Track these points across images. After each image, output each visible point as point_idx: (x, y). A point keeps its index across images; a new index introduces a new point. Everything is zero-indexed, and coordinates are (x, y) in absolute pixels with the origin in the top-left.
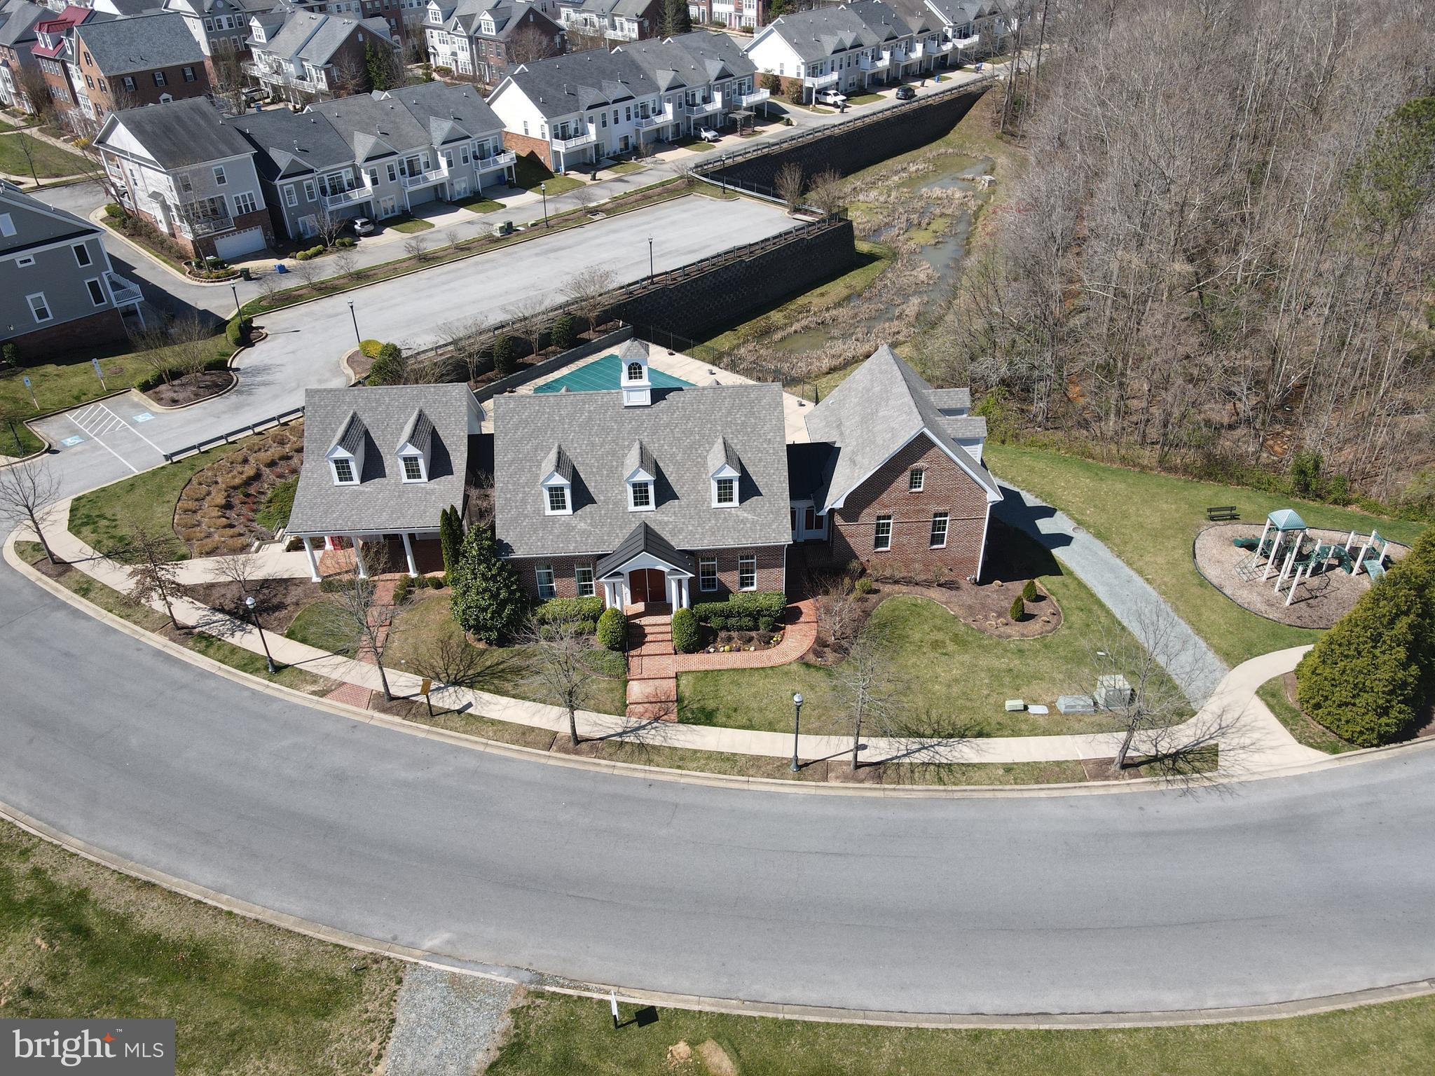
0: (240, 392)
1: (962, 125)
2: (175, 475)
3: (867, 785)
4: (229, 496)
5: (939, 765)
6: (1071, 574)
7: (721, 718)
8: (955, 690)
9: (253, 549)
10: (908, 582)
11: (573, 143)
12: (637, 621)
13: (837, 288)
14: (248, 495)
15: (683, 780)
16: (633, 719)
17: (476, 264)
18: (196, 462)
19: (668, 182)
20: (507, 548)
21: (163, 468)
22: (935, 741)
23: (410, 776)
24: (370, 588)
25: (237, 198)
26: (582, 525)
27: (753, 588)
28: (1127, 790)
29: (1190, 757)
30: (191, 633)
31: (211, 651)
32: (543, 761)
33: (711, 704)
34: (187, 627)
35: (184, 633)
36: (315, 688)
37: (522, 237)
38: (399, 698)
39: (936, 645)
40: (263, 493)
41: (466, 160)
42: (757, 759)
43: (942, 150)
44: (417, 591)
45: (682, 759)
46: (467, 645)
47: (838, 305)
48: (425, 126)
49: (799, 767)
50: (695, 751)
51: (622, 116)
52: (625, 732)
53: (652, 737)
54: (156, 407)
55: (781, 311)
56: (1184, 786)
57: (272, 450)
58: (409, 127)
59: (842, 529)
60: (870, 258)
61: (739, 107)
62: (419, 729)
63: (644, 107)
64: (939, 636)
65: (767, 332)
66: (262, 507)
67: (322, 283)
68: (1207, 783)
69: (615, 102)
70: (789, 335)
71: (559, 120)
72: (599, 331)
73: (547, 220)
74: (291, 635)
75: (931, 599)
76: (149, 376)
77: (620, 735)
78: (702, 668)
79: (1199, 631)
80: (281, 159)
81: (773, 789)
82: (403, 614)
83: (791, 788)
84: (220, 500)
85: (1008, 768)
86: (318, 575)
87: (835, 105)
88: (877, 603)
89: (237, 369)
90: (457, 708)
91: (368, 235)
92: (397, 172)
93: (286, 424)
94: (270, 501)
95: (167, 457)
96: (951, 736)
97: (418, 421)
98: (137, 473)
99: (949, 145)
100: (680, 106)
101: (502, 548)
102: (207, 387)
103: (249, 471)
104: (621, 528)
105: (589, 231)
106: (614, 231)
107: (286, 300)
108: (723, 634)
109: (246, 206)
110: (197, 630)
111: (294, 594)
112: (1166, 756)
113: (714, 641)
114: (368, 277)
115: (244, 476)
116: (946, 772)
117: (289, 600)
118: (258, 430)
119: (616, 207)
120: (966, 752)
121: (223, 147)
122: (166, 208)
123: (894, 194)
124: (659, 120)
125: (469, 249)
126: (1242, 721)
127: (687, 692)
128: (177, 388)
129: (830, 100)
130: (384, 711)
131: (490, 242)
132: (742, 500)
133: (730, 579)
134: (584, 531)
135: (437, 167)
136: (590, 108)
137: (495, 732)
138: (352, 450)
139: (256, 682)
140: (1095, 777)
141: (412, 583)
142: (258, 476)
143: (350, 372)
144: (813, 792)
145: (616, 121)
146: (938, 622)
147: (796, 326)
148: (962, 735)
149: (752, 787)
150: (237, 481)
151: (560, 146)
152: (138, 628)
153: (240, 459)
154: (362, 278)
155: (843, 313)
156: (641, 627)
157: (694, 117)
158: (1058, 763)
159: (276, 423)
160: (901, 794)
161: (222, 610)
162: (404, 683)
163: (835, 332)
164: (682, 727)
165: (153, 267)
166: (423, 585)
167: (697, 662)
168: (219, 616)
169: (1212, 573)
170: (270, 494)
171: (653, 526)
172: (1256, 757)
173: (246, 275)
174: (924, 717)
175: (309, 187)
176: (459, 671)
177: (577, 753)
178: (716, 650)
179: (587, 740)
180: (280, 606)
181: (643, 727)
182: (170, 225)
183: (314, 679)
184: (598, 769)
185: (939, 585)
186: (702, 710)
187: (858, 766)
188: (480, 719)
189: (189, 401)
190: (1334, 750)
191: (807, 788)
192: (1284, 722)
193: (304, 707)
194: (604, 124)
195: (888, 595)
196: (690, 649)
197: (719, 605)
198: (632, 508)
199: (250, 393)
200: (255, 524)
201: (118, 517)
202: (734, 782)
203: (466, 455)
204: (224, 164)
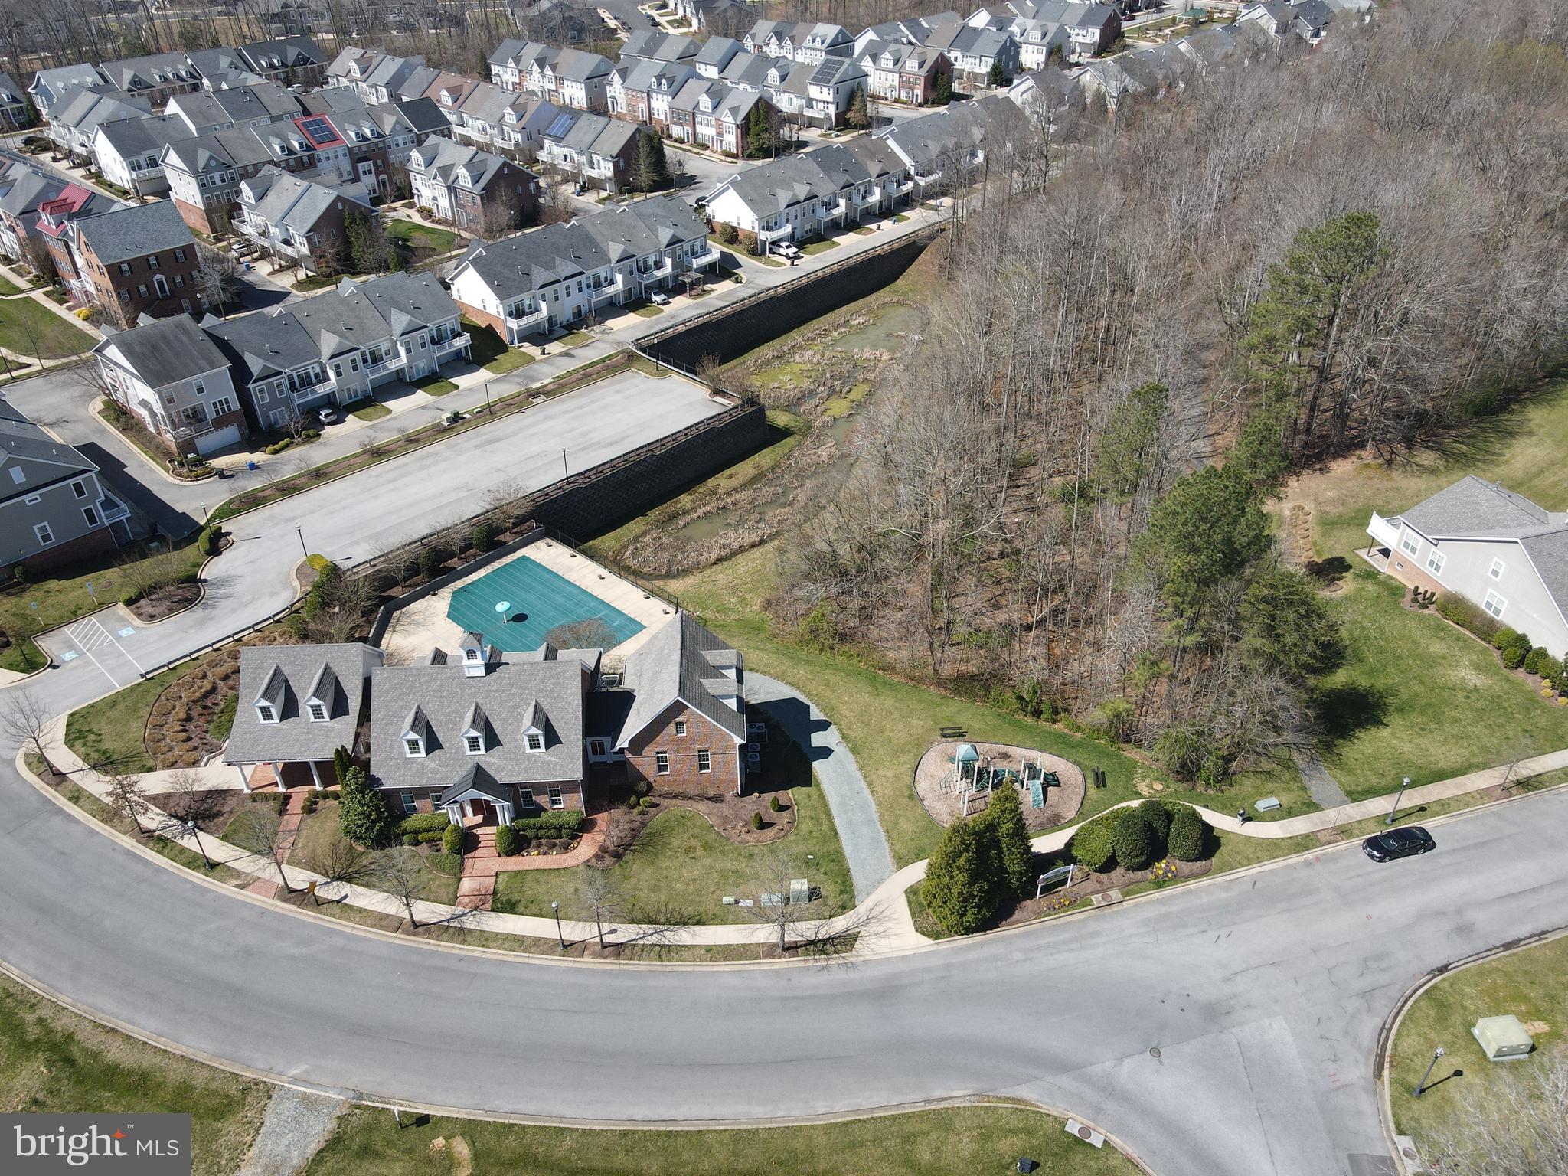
0: (206, 606)
1: (912, 270)
2: (148, 691)
3: (608, 961)
4: (189, 709)
5: (662, 946)
6: (818, 785)
7: (520, 908)
8: (691, 888)
9: (203, 764)
10: (683, 796)
11: (526, 321)
12: (474, 831)
13: (745, 469)
14: (205, 707)
15: (484, 956)
16: (460, 908)
17: (422, 458)
18: (166, 678)
19: (609, 357)
20: (378, 781)
21: (139, 684)
22: (666, 927)
23: (296, 951)
24: (287, 798)
25: (214, 404)
26: (432, 765)
27: (561, 806)
28: (785, 966)
29: (836, 941)
30: (152, 836)
31: (166, 851)
32: (391, 940)
33: (516, 897)
34: (149, 831)
35: (147, 836)
36: (238, 882)
37: (466, 426)
38: (296, 891)
39: (689, 850)
40: (217, 704)
41: (423, 345)
42: (539, 939)
43: (887, 299)
44: (321, 802)
45: (487, 940)
46: (351, 848)
47: (742, 487)
48: (386, 319)
49: (565, 947)
50: (497, 934)
51: (574, 290)
52: (452, 919)
53: (470, 923)
54: (137, 622)
55: (691, 494)
56: (824, 963)
57: (227, 665)
58: (371, 319)
59: (631, 760)
60: (784, 433)
61: (690, 269)
62: (308, 915)
63: (597, 277)
64: (693, 842)
65: (677, 515)
66: (215, 717)
67: (285, 481)
68: (841, 961)
69: (566, 278)
70: (693, 520)
71: (512, 301)
72: (515, 533)
73: (490, 406)
74: (224, 838)
75: (696, 814)
76: (132, 592)
77: (448, 920)
78: (515, 869)
79: (889, 838)
80: (255, 364)
81: (545, 963)
82: (309, 820)
83: (557, 962)
84: (182, 715)
85: (709, 949)
86: (248, 788)
87: (787, 256)
88: (655, 816)
89: (206, 581)
90: (337, 898)
91: (331, 424)
92: (359, 363)
93: (239, 640)
94: (222, 712)
95: (142, 676)
96: (678, 923)
97: (323, 675)
98: (119, 688)
99: (896, 292)
100: (632, 273)
101: (374, 781)
102: (179, 601)
103: (207, 685)
104: (461, 767)
105: (529, 416)
106: (550, 418)
107: (252, 502)
108: (534, 842)
109: (223, 409)
110: (157, 833)
111: (231, 802)
112: (820, 941)
113: (528, 847)
114: (325, 474)
115: (202, 690)
116: (665, 951)
117: (225, 809)
118: (215, 647)
119: (557, 388)
120: (685, 936)
121: (203, 363)
122: (153, 414)
123: (827, 354)
124: (610, 290)
125: (417, 441)
126: (884, 915)
127: (501, 887)
128: (154, 603)
129: (783, 251)
130: (285, 901)
131: (439, 432)
132: (547, 748)
133: (543, 800)
134: (432, 770)
135: (397, 355)
136: (542, 287)
137: (361, 918)
138: (273, 701)
139: (197, 877)
140: (766, 956)
141: (317, 795)
142: (214, 689)
143: (296, 584)
144: (571, 965)
145: (568, 294)
146: (696, 831)
147: (700, 512)
148: (684, 922)
149: (531, 961)
150: (197, 695)
151: (513, 324)
152: (114, 831)
153: (200, 675)
154: (320, 475)
155: (745, 495)
156: (477, 836)
157: (645, 282)
158: (744, 945)
159: (231, 639)
160: (631, 968)
161: (176, 817)
162: (299, 878)
163: (732, 519)
164: (493, 915)
165: (142, 465)
166: (325, 796)
167: (514, 863)
168: (174, 821)
169: (923, 786)
170: (222, 704)
171: (484, 766)
172: (883, 942)
173: (221, 474)
174: (663, 909)
175: (279, 385)
176: (343, 869)
177: (415, 935)
178: (529, 854)
179: (425, 925)
180: (219, 814)
181: (465, 915)
182: (156, 427)
183: (238, 874)
184: (427, 947)
185: (708, 799)
186: (509, 901)
187: (604, 946)
188: (351, 907)
189: (164, 616)
190: (937, 936)
191: (569, 962)
192: (913, 915)
193: (230, 898)
194: (557, 299)
195: (666, 808)
196: (510, 853)
197: (532, 821)
198: (468, 752)
199: (214, 607)
200: (208, 735)
201: (102, 732)
202: (520, 957)
203: (360, 699)
204: (203, 378)
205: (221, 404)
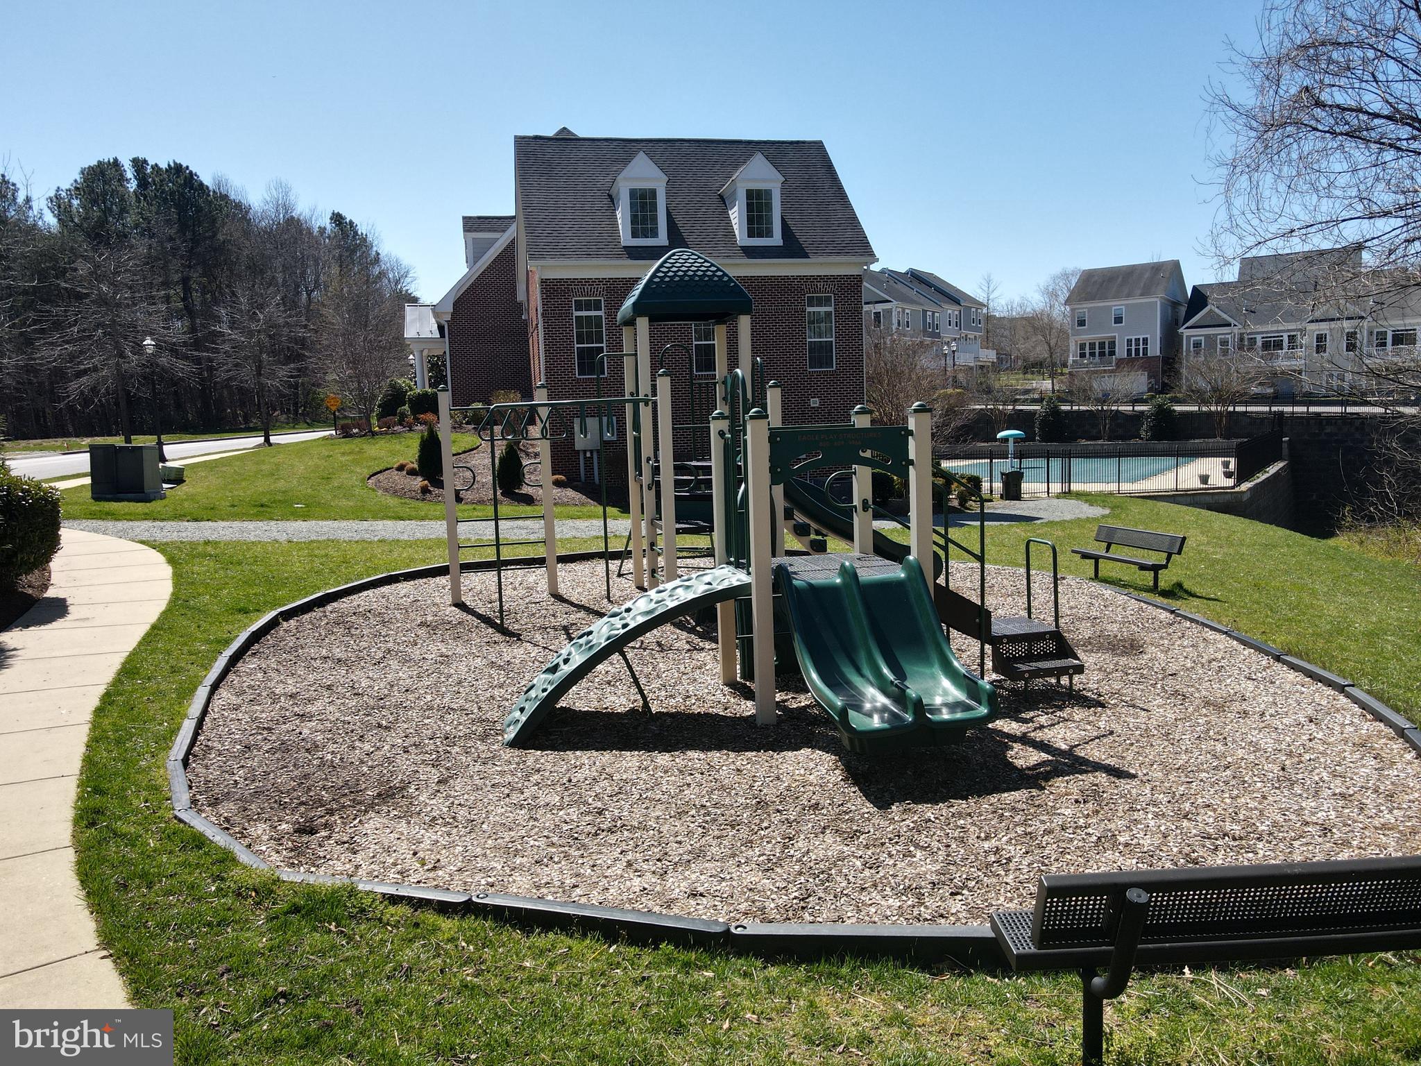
25: (1129, 341)
92: (1363, 342)
109: (1137, 350)
175: (1224, 343)
204: (1126, 305)
205: (1137, 344)
